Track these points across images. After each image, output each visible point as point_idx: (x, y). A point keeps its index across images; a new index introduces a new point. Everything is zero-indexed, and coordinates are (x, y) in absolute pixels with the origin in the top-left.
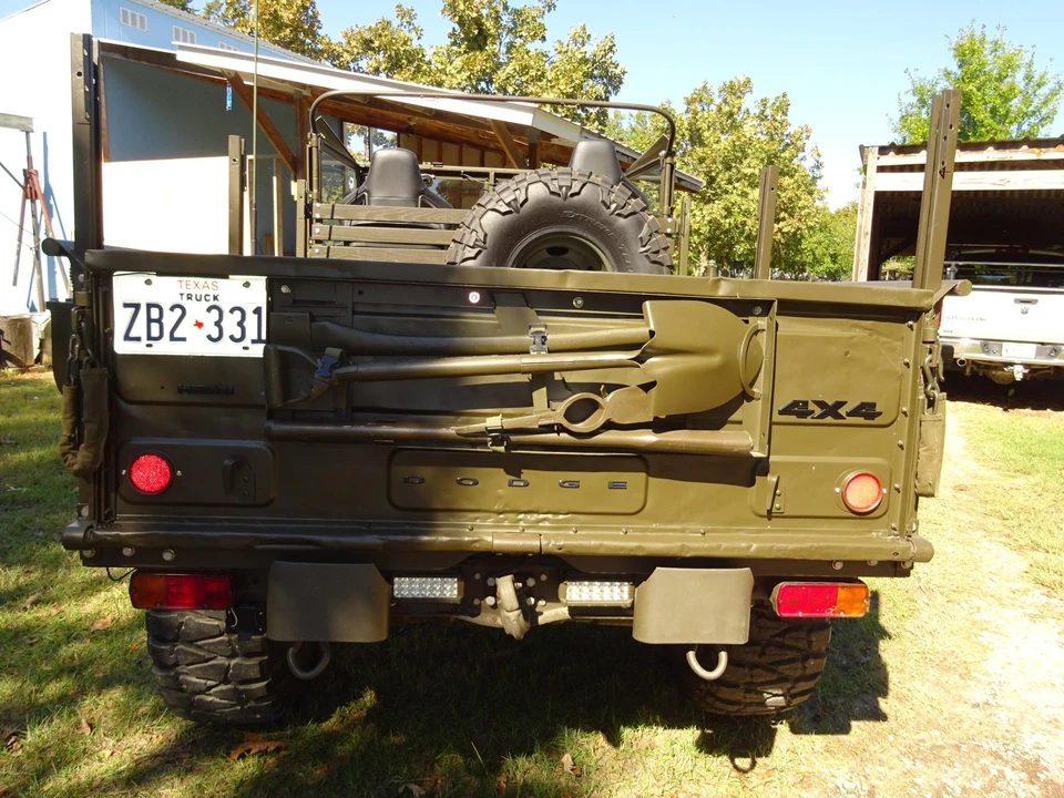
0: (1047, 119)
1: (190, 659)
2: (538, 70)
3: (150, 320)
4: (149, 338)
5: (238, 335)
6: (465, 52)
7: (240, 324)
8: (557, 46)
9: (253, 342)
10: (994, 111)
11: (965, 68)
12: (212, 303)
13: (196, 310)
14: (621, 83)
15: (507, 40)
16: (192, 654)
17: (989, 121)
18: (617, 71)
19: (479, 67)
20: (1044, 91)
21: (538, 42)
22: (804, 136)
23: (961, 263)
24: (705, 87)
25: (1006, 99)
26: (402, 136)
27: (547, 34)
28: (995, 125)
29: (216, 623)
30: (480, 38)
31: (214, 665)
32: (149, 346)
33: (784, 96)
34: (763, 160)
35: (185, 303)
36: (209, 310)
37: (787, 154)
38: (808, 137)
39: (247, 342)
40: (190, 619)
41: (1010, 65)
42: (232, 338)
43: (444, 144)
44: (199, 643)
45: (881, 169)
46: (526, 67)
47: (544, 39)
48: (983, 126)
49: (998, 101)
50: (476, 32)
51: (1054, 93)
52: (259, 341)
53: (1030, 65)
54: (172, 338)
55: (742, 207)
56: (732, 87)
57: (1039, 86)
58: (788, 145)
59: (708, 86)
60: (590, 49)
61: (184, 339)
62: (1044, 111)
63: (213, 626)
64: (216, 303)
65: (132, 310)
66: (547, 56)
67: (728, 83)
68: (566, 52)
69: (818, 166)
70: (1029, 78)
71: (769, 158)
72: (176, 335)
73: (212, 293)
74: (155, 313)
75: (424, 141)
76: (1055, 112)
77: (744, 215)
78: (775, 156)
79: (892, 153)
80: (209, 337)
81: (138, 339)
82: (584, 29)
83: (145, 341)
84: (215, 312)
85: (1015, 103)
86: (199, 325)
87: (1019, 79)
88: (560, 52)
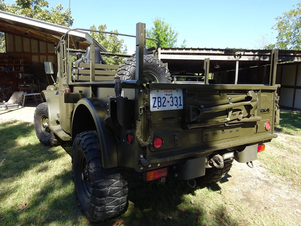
0: (175, 41)
1: (111, 200)
2: (48, 16)
3: (158, 102)
4: (159, 106)
5: (176, 104)
6: (22, 8)
7: (177, 101)
8: (52, 9)
9: (179, 105)
10: (164, 39)
11: (157, 28)
12: (171, 96)
13: (168, 98)
14: (72, 22)
15: (34, 5)
16: (111, 199)
17: (163, 41)
18: (71, 19)
19: (29, 14)
20: (174, 35)
21: (45, 7)
22: (122, 42)
23: (177, 76)
24: (94, 26)
25: (167, 36)
26: (6, 34)
27: (49, 5)
28: (165, 42)
29: (118, 188)
30: (28, 4)
31: (117, 200)
32: (158, 108)
33: (117, 30)
34: (113, 47)
35: (166, 96)
36: (170, 98)
37: (118, 46)
38: (123, 42)
39: (178, 106)
40: (111, 189)
41: (167, 28)
42: (175, 105)
43: (23, 38)
44: (113, 195)
45: (161, 53)
46: (45, 15)
47: (48, 6)
48: (162, 42)
49: (165, 36)
50: (27, 2)
51: (176, 35)
52: (180, 105)
53: (171, 28)
54: (163, 106)
55: (109, 60)
56: (102, 27)
57: (173, 33)
58: (118, 44)
59: (95, 26)
60: (63, 12)
61: (165, 106)
62: (175, 39)
63: (117, 189)
64: (172, 96)
65: (155, 99)
66: (49, 12)
67: (101, 26)
68: (55, 12)
69: (126, 50)
70: (170, 31)
71: (114, 47)
72: (164, 105)
73: (171, 93)
74: (159, 99)
75: (16, 36)
76: (177, 40)
77: (109, 63)
78: (116, 47)
79: (163, 50)
80: (171, 105)
81: (156, 107)
82: (61, 5)
83: (157, 107)
84: (172, 98)
85: (169, 37)
86: (168, 102)
87: (168, 31)
88: (53, 11)
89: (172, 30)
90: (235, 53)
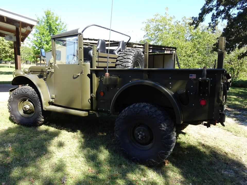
20: (64, 25)
49: (57, 26)
89: (62, 21)
90: (132, 45)
